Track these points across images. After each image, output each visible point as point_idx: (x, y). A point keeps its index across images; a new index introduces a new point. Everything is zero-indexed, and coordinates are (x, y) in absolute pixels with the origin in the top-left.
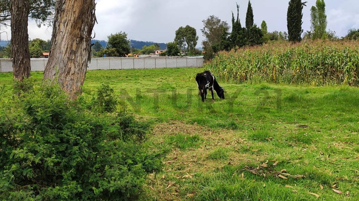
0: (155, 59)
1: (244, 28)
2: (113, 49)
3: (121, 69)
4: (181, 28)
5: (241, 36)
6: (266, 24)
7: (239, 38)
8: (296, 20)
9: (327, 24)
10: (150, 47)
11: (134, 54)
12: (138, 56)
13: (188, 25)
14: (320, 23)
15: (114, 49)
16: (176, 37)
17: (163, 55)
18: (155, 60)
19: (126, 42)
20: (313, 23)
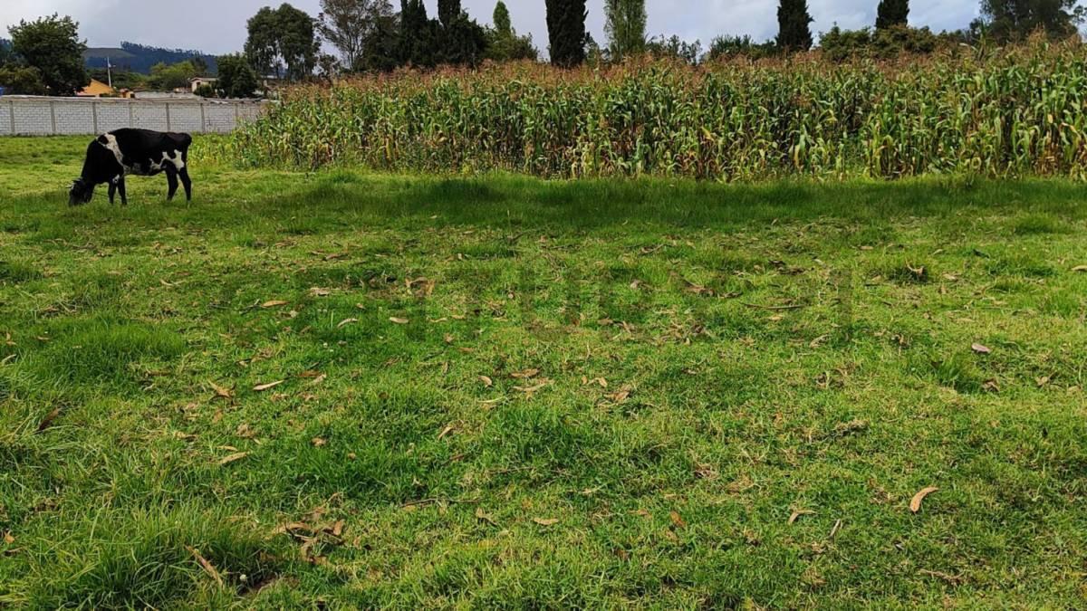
0: (167, 104)
1: (434, 21)
2: (27, 70)
3: (54, 135)
4: (265, 11)
5: (425, 44)
6: (507, 12)
7: (420, 49)
8: (570, 6)
9: (647, 20)
10: (176, 69)
11: (119, 88)
12: (133, 96)
13: (288, 2)
14: (629, 17)
15: (32, 70)
16: (251, 39)
17: (204, 92)
18: (167, 108)
19: (76, 50)
20: (611, 17)
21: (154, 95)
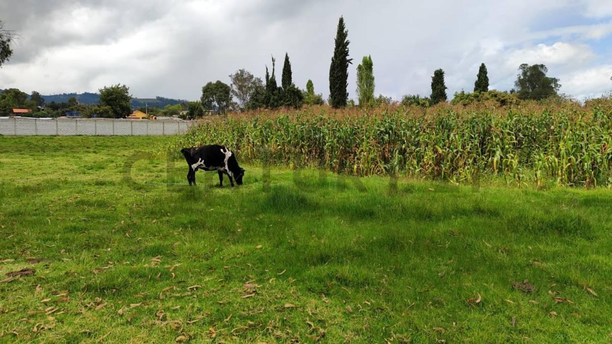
0: (164, 122)
1: (280, 88)
2: (106, 107)
3: (113, 135)
4: (210, 84)
5: (276, 97)
6: (312, 84)
7: (273, 99)
8: (340, 81)
10: (175, 107)
11: (150, 115)
12: (155, 118)
13: (219, 80)
14: (367, 86)
15: (107, 107)
16: (204, 95)
17: (183, 117)
18: (163, 124)
19: (127, 99)
20: (359, 86)
21: (164, 118)
